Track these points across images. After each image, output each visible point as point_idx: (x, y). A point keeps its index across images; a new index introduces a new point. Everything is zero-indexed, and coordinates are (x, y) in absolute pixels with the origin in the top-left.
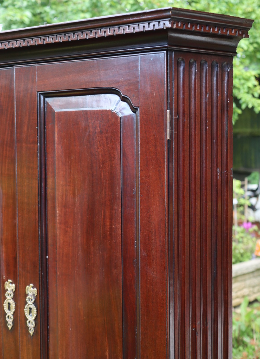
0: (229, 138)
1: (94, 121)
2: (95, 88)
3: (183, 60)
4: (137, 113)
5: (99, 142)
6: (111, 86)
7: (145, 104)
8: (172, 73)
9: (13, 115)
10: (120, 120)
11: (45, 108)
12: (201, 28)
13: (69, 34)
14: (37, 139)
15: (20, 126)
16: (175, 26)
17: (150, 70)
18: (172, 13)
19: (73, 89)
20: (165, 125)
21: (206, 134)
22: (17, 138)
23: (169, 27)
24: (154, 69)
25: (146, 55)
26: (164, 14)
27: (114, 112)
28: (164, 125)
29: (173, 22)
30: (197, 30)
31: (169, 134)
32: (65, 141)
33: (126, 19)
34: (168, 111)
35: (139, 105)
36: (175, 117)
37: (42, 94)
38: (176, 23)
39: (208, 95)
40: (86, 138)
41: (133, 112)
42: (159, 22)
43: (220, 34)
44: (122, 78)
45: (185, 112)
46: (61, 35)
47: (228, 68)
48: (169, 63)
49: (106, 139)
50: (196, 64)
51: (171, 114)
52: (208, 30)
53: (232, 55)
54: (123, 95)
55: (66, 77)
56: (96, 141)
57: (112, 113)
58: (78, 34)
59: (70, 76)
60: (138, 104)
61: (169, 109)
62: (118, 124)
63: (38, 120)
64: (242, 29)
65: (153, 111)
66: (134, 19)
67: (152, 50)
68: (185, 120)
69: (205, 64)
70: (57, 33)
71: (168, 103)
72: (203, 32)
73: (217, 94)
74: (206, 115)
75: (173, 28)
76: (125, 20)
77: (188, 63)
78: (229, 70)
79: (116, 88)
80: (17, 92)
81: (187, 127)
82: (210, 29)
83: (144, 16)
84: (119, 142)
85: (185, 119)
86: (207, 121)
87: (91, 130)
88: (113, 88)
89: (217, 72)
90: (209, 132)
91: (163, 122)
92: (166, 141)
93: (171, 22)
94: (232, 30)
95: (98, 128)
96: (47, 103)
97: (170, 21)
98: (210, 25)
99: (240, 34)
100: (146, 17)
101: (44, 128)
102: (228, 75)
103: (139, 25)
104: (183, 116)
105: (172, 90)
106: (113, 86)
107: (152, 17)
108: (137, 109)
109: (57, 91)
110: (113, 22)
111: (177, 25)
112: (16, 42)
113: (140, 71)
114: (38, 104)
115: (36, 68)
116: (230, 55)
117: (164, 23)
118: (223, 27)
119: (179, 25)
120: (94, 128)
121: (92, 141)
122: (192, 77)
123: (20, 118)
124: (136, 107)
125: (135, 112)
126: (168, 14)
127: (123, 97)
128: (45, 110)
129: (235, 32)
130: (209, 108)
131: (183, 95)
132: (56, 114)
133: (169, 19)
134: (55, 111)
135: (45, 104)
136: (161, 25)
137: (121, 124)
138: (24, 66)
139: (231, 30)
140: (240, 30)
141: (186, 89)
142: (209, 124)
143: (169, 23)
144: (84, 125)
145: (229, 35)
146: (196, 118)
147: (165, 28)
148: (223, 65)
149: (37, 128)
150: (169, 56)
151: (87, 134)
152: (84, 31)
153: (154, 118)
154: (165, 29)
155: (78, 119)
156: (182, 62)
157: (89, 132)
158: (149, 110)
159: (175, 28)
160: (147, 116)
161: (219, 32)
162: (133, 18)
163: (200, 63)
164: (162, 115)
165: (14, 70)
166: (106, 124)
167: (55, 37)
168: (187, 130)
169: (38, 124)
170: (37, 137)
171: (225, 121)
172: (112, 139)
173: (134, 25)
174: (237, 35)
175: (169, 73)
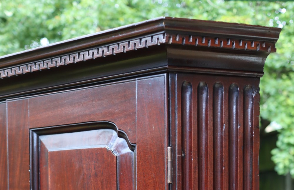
0: (253, 181)
1: (89, 162)
2: (89, 122)
3: (189, 84)
4: (135, 151)
5: (94, 186)
6: (106, 120)
7: (143, 140)
8: (175, 101)
9: (6, 156)
10: (117, 160)
11: (39, 148)
12: (207, 42)
13: (56, 59)
14: (29, 183)
15: (12, 169)
16: (171, 41)
17: (149, 97)
18: (166, 24)
19: (65, 124)
20: (166, 166)
21: (222, 176)
22: (10, 183)
23: (163, 42)
24: (153, 97)
25: (144, 80)
26: (157, 26)
27: (110, 151)
28: (164, 165)
29: (168, 35)
30: (202, 45)
31: (170, 176)
32: (59, 185)
33: (114, 35)
34: (169, 148)
35: (136, 142)
36: (178, 155)
37: (35, 131)
38: (172, 37)
39: (224, 127)
40: (80, 183)
41: (131, 149)
42: (152, 37)
43: (234, 48)
44: (117, 109)
45: (192, 149)
46: (47, 61)
47: (253, 93)
48: (171, 89)
49: (102, 183)
50: (207, 88)
51: (173, 151)
52: (217, 43)
53: (257, 75)
54: (119, 129)
55: (58, 110)
56: (90, 185)
57: (108, 151)
58: (65, 58)
59: (63, 108)
60: (135, 140)
61: (170, 145)
62: (115, 165)
63: (31, 162)
64: (265, 41)
65: (152, 148)
66: (123, 35)
67: (150, 73)
68: (192, 159)
69: (221, 88)
70: (43, 58)
71: (169, 138)
72: (210, 46)
73: (237, 126)
74: (222, 152)
75: (169, 43)
76: (113, 37)
77: (197, 87)
78: (254, 95)
79: (111, 121)
80: (9, 130)
81: (195, 168)
82: (220, 42)
83: (134, 30)
84: (115, 187)
85: (193, 157)
86: (223, 160)
87: (86, 172)
88: (108, 122)
89: (237, 98)
90: (226, 174)
91: (164, 162)
92: (167, 185)
93: (166, 35)
94: (252, 43)
95: (93, 170)
96: (41, 142)
97: (164, 34)
98: (221, 38)
99: (264, 48)
100: (136, 32)
101: (38, 171)
102: (253, 102)
103: (129, 42)
104: (190, 154)
105: (175, 122)
106: (107, 119)
107: (143, 31)
108: (135, 146)
109: (50, 127)
110: (101, 40)
111: (174, 39)
112: (3, 71)
113: (137, 99)
114: (31, 143)
115: (28, 101)
116: (255, 76)
117: (158, 37)
118: (238, 40)
119: (177, 39)
120: (88, 170)
121: (86, 185)
122: (202, 106)
123: (12, 159)
124: (133, 144)
125: (133, 150)
126: (160, 25)
127: (118, 131)
128: (39, 150)
129: (256, 46)
130: (226, 143)
131: (190, 128)
132: (49, 154)
133: (163, 32)
134: (48, 151)
135: (39, 143)
136: (153, 41)
137: (118, 165)
138: (16, 100)
139: (250, 42)
140: (264, 42)
141: (193, 121)
142: (226, 163)
143: (163, 38)
144: (77, 167)
145: (247, 49)
146: (208, 156)
147: (159, 44)
148: (245, 89)
149: (29, 171)
150: (171, 79)
151: (81, 177)
152: (71, 53)
153: (153, 157)
154: (159, 46)
155: (72, 160)
156: (189, 87)
157: (84, 175)
158: (147, 147)
159: (172, 43)
160: (145, 154)
161: (233, 46)
162: (123, 33)
163: (212, 88)
164: (162, 153)
165: (7, 104)
166: (101, 165)
167: (41, 63)
168: (195, 172)
169: (31, 167)
170: (30, 181)
171: (249, 160)
172: (107, 184)
173: (124, 42)
174: (259, 49)
175: (170, 101)
